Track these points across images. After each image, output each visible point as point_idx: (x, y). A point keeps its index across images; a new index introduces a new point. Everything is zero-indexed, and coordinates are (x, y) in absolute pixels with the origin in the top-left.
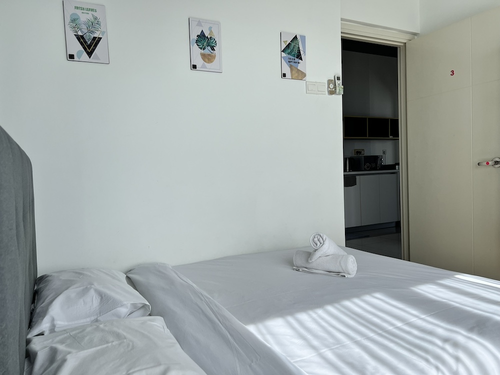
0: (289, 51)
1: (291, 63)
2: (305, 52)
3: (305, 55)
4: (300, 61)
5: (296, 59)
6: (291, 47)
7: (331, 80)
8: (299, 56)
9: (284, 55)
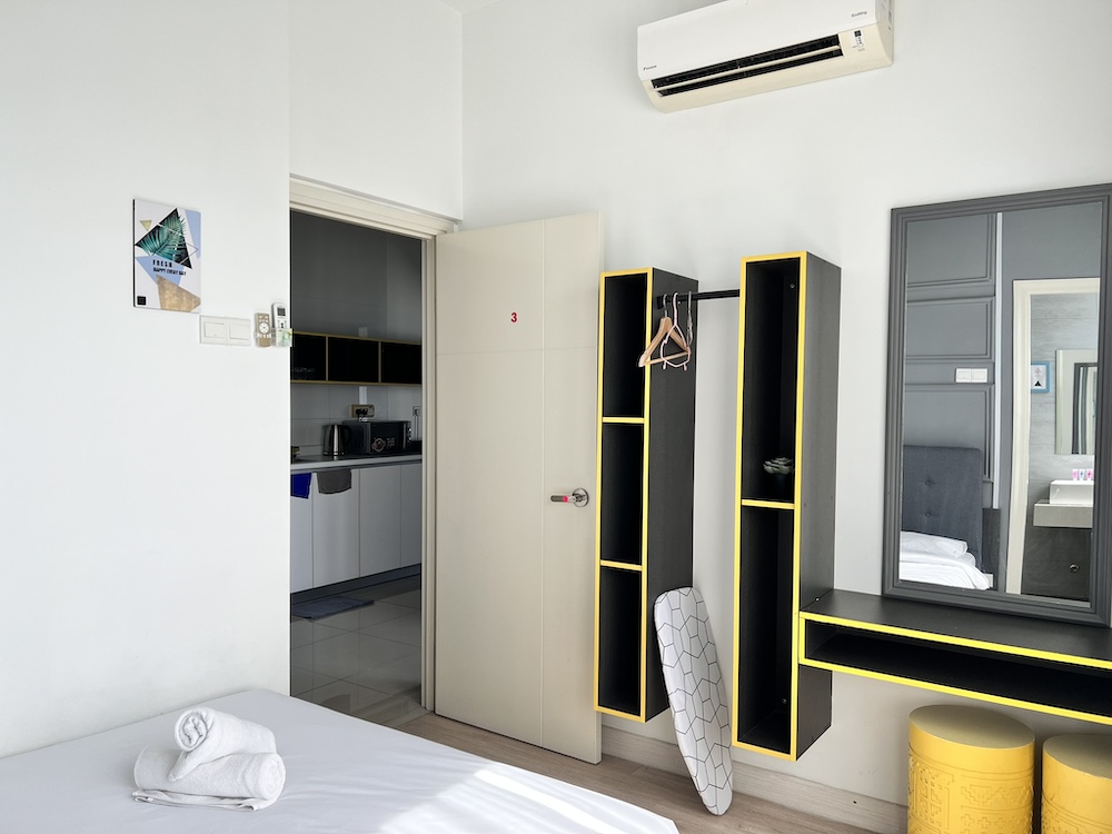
0: (157, 244)
1: (159, 273)
2: (198, 250)
3: (199, 256)
4: (186, 269)
5: (174, 263)
6: (163, 236)
7: (264, 315)
8: (183, 257)
9: (140, 252)
